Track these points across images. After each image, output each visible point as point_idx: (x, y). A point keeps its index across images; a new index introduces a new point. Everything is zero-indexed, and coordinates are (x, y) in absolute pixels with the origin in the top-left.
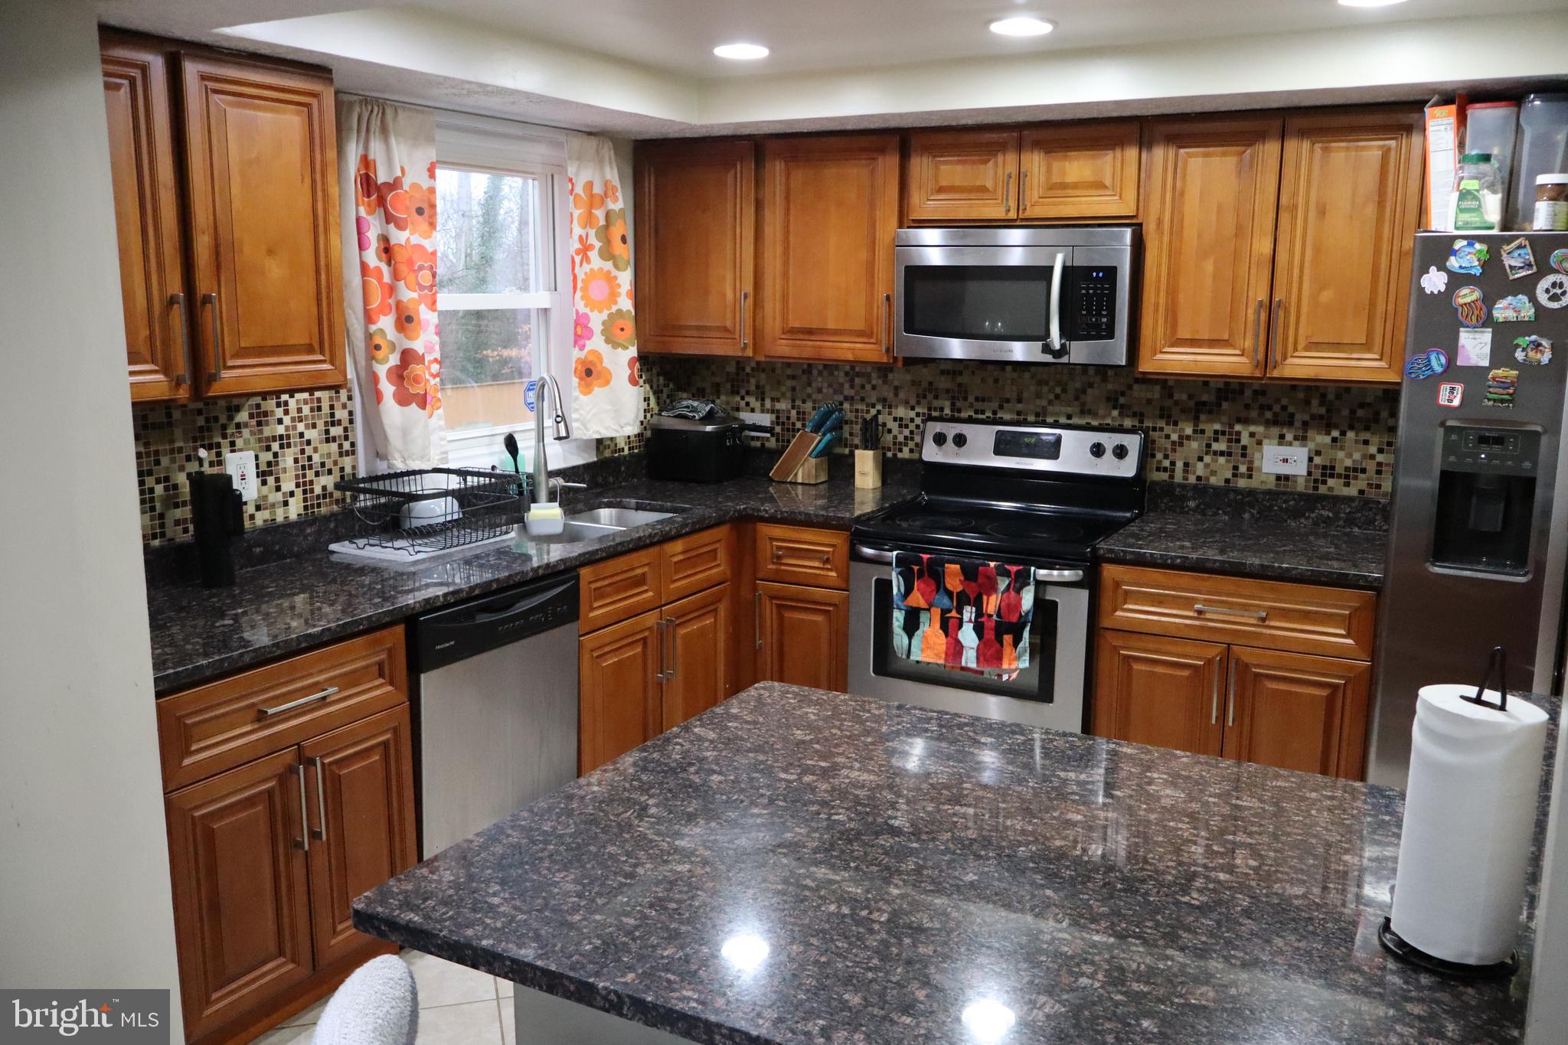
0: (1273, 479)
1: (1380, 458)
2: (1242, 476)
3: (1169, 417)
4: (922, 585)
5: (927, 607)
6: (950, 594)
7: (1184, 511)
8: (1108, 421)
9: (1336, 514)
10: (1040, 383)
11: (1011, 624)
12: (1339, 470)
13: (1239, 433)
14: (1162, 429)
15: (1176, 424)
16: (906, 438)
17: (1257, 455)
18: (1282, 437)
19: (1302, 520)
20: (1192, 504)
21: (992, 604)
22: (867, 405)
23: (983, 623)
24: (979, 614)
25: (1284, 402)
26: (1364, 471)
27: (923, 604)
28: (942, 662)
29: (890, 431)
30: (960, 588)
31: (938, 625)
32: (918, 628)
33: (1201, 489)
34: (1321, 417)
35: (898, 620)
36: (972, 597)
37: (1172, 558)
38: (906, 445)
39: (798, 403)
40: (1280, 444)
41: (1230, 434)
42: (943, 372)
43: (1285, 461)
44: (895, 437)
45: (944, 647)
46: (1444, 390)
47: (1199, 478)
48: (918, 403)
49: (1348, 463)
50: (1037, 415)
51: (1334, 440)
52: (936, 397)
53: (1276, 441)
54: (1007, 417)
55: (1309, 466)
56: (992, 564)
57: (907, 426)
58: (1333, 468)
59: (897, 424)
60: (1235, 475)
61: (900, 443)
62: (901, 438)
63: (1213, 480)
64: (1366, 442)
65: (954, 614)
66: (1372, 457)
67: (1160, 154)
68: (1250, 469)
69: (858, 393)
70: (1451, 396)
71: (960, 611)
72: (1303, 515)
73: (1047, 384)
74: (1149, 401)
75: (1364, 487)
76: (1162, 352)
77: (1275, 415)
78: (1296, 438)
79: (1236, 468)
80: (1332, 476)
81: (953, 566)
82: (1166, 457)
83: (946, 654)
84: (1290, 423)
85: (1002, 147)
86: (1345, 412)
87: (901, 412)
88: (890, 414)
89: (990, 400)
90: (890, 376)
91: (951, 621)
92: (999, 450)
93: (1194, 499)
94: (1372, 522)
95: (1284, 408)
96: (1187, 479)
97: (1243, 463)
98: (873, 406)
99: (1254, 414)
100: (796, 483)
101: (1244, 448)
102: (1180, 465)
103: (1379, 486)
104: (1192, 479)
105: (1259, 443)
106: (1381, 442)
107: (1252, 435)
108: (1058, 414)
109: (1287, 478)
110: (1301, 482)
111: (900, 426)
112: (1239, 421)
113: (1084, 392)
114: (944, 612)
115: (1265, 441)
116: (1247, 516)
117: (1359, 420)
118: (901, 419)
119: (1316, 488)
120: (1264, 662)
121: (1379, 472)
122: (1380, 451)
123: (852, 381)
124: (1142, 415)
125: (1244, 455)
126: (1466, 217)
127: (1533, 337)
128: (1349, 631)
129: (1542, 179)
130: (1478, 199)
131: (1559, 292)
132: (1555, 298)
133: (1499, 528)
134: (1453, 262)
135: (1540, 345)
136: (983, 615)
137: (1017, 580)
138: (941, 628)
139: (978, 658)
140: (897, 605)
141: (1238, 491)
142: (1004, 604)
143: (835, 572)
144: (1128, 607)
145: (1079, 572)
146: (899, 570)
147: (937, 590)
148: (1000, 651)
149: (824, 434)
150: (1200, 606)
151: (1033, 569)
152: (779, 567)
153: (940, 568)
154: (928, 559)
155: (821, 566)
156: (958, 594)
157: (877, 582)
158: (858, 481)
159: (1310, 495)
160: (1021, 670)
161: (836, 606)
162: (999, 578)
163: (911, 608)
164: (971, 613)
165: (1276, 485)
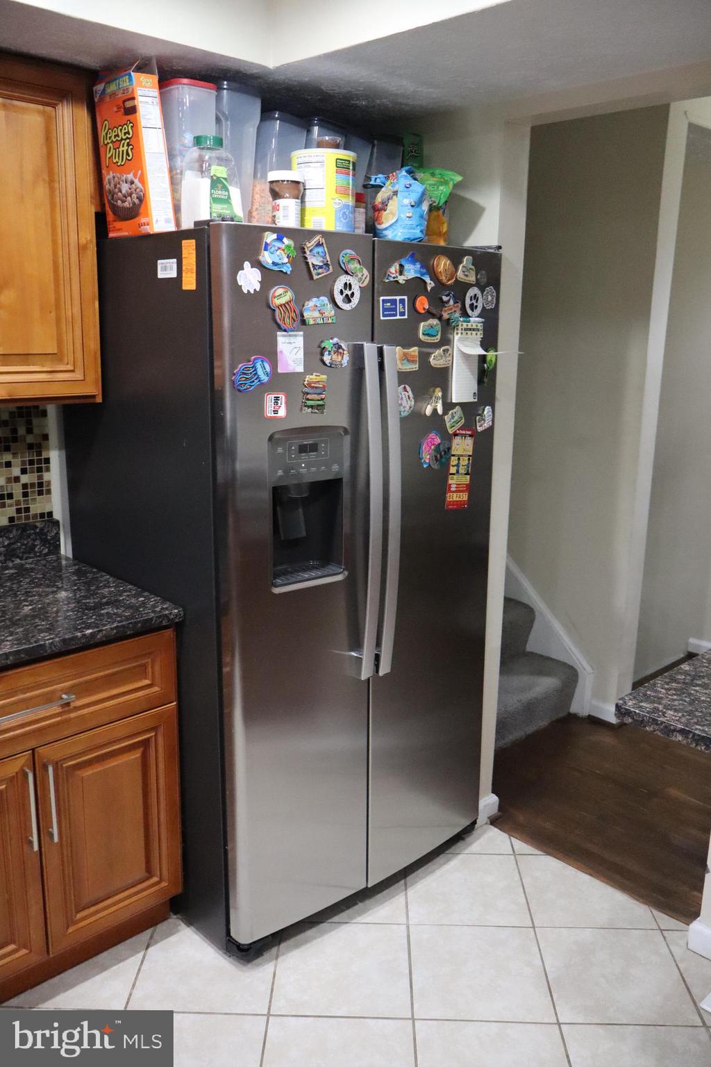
1: (25, 479)
26: (10, 496)
46: (269, 399)
64: (8, 464)
66: (17, 479)
70: (277, 408)
75: (14, 514)
94: (31, 549)
103: (28, 510)
106: (23, 463)
121: (25, 495)
122: (24, 471)
126: (220, 209)
127: (335, 340)
128: (153, 679)
129: (274, 175)
130: (227, 190)
131: (349, 293)
132: (348, 299)
133: (304, 534)
134: (267, 258)
135: (340, 347)
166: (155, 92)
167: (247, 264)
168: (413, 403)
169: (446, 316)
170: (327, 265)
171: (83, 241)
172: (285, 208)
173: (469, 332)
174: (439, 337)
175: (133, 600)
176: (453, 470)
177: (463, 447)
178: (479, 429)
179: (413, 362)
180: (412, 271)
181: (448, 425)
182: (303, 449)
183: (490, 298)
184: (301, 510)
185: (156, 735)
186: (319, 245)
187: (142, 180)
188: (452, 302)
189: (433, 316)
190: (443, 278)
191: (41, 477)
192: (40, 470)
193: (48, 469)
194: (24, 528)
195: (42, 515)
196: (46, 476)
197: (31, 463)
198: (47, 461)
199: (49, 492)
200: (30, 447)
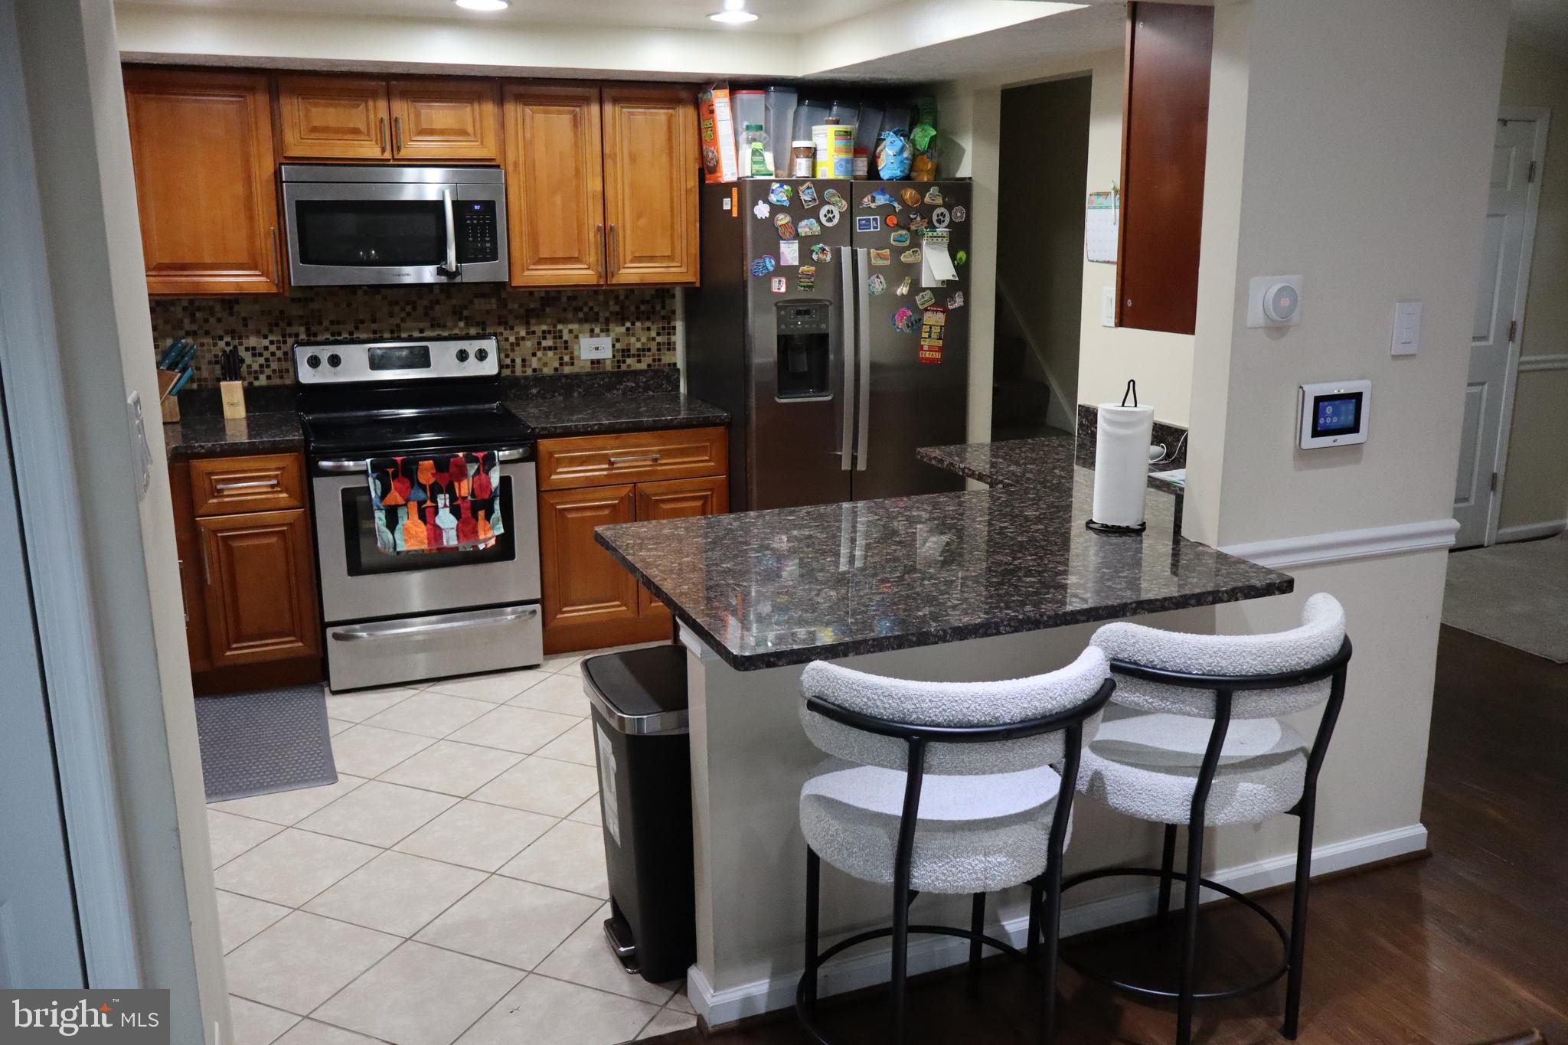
0: (589, 364)
1: (659, 339)
2: (567, 364)
3: (506, 323)
4: (399, 485)
5: (404, 502)
6: (423, 487)
7: (529, 398)
8: (456, 331)
9: (637, 384)
10: (391, 304)
11: (484, 500)
12: (633, 351)
13: (561, 331)
14: (501, 334)
15: (512, 328)
16: (261, 366)
17: (576, 347)
18: (592, 331)
19: (615, 392)
20: (534, 391)
21: (464, 488)
22: (214, 338)
23: (459, 506)
24: (453, 498)
25: (591, 304)
26: (649, 350)
27: (401, 501)
28: (425, 547)
29: (243, 361)
30: (432, 481)
31: (416, 516)
32: (398, 522)
33: (538, 379)
34: (617, 313)
35: (380, 519)
36: (444, 485)
37: (591, 426)
38: (262, 372)
40: (591, 336)
41: (555, 332)
42: (293, 300)
43: (597, 349)
44: (249, 366)
45: (426, 533)
46: (775, 282)
47: (534, 370)
48: (271, 331)
49: (639, 345)
50: (392, 332)
51: (628, 329)
52: (289, 324)
53: (588, 335)
54: (364, 336)
55: (613, 351)
56: (461, 454)
57: (261, 355)
58: (629, 350)
59: (250, 353)
60: (561, 364)
61: (256, 372)
62: (256, 367)
63: (547, 371)
64: (649, 329)
65: (429, 503)
66: (654, 339)
67: (512, 109)
68: (572, 358)
69: (201, 327)
70: (779, 286)
71: (434, 499)
72: (615, 388)
73: (397, 303)
74: (488, 312)
75: (651, 362)
76: (528, 270)
77: (586, 314)
78: (602, 331)
79: (561, 359)
80: (629, 356)
81: (426, 463)
82: (507, 356)
83: (428, 539)
84: (596, 320)
85: (374, 95)
86: (633, 308)
87: (253, 341)
88: (241, 344)
89: (344, 323)
90: (236, 308)
91: (427, 510)
92: (375, 366)
93: (536, 387)
94: (660, 386)
95: (591, 309)
96: (525, 372)
97: (567, 354)
98: (221, 338)
99: (570, 315)
102: (518, 361)
103: (660, 360)
104: (529, 372)
105: (577, 337)
106: (658, 328)
107: (571, 331)
108: (411, 330)
109: (598, 362)
110: (608, 363)
111: (254, 355)
112: (560, 321)
113: (432, 308)
114: (420, 503)
115: (580, 335)
116: (576, 394)
117: (643, 312)
118: (254, 348)
119: (619, 367)
120: (660, 490)
121: (659, 350)
122: (658, 334)
123: (193, 315)
124: (484, 323)
125: (566, 348)
126: (756, 167)
127: (821, 245)
128: (711, 457)
129: (797, 144)
130: (763, 156)
131: (831, 216)
132: (830, 220)
133: (806, 369)
134: (773, 198)
135: (824, 250)
136: (456, 499)
137: (484, 463)
138: (420, 518)
139: (458, 536)
140: (378, 506)
141: (567, 376)
142: (475, 485)
143: (287, 492)
144: (559, 470)
145: (521, 450)
146: (375, 475)
147: (412, 488)
148: (476, 526)
149: (183, 371)
150: (612, 459)
151: (496, 452)
152: (221, 500)
153: (414, 467)
154: (402, 460)
155: (270, 490)
156: (430, 486)
157: (345, 491)
158: (228, 412)
159: (618, 372)
160: (497, 537)
161: (290, 524)
162: (468, 465)
163: (390, 506)
164: (445, 499)
165: (593, 368)
166: (727, 100)
167: (760, 202)
168: (885, 286)
169: (913, 228)
170: (815, 200)
171: (689, 187)
172: (800, 164)
173: (935, 239)
174: (908, 242)
176: (925, 335)
177: (935, 320)
178: (950, 307)
179: (887, 259)
180: (881, 200)
181: (918, 303)
182: (799, 313)
183: (959, 214)
184: (805, 354)
185: (712, 494)
186: (808, 188)
187: (717, 151)
188: (919, 219)
189: (903, 228)
190: (909, 203)
191: (669, 339)
192: (669, 334)
193: (674, 334)
194: (656, 372)
195: (669, 365)
196: (673, 338)
197: (663, 328)
198: (674, 328)
199: (674, 349)
200: (663, 318)
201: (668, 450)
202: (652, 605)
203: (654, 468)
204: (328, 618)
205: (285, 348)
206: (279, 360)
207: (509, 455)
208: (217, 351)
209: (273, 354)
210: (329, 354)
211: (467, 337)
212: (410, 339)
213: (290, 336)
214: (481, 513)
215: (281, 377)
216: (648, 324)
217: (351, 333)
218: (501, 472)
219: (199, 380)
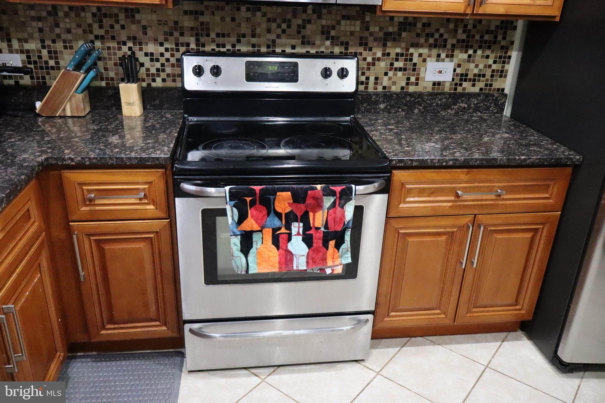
0: (431, 85)
1: (494, 67)
3: (366, 44)
4: (255, 213)
5: (259, 229)
6: (279, 215)
7: (377, 112)
8: (323, 49)
9: (469, 106)
10: (271, 21)
11: (336, 232)
12: (470, 76)
13: (412, 54)
14: (361, 54)
15: (370, 49)
16: (158, 70)
17: (423, 69)
18: (439, 56)
19: (449, 111)
20: (382, 106)
21: (318, 219)
22: (118, 43)
23: (311, 235)
24: (307, 227)
25: (442, 31)
26: (484, 76)
27: (256, 227)
28: (276, 270)
29: (142, 65)
30: (288, 210)
31: (270, 242)
32: (252, 247)
33: (387, 95)
34: (463, 41)
35: (235, 245)
36: (299, 215)
37: (446, 162)
38: (158, 76)
39: (48, 42)
40: (437, 61)
41: (406, 55)
43: (440, 72)
44: (148, 70)
45: (277, 259)
47: (384, 88)
48: (166, 40)
49: (476, 71)
50: (268, 47)
51: (470, 56)
52: (182, 35)
53: (435, 59)
54: (244, 49)
55: (454, 75)
56: (319, 187)
57: (157, 60)
58: (467, 75)
59: (148, 58)
60: (407, 84)
61: (153, 75)
62: (153, 71)
63: (394, 89)
64: (488, 57)
65: (283, 231)
66: (490, 66)
68: (417, 79)
69: (108, 33)
71: (288, 227)
72: (450, 108)
73: (274, 20)
74: (352, 34)
75: (484, 87)
77: (436, 40)
78: (447, 56)
79: (408, 79)
80: (466, 80)
81: (284, 194)
83: (279, 263)
84: (445, 46)
86: (477, 37)
87: (151, 48)
88: (141, 49)
89: (228, 35)
90: (137, 16)
91: (281, 236)
92: (250, 78)
93: (384, 102)
94: (488, 108)
95: (441, 36)
96: (376, 89)
97: (413, 75)
98: (125, 44)
99: (422, 40)
100: (64, 117)
101: (415, 65)
102: (372, 79)
103: (491, 85)
104: (380, 89)
105: (424, 60)
106: (496, 57)
107: (420, 55)
108: (285, 45)
109: (439, 83)
110: (447, 85)
111: (152, 60)
112: (413, 45)
113: (304, 27)
114: (274, 230)
115: (428, 59)
116: (416, 111)
117: (486, 42)
118: (152, 54)
119: (456, 89)
121: (492, 76)
122: (495, 62)
124: (347, 43)
125: (414, 70)
128: (551, 195)
136: (310, 228)
137: (340, 198)
138: (273, 243)
139: (307, 263)
140: (233, 232)
141: (411, 95)
142: (329, 218)
143: (154, 204)
144: (408, 200)
145: (376, 184)
146: (233, 203)
147: (268, 214)
148: (325, 254)
149: (87, 71)
150: (460, 192)
151: (353, 186)
152: (92, 208)
153: (272, 197)
154: (260, 190)
155: (138, 201)
156: (286, 214)
157: (205, 212)
158: (126, 110)
159: (455, 94)
160: (344, 265)
161: (157, 232)
162: (325, 198)
163: (245, 231)
164: (299, 228)
165: (433, 89)
175: (550, 146)
185: (543, 228)
191: (503, 67)
192: (504, 62)
193: (509, 63)
194: (487, 95)
195: (498, 90)
196: (507, 67)
197: (500, 57)
198: (510, 57)
199: (506, 76)
200: (502, 48)
201: (513, 186)
202: (468, 315)
203: (496, 202)
204: (186, 316)
205: (178, 55)
206: (173, 65)
207: (365, 189)
208: (120, 54)
209: (168, 60)
210: (212, 65)
211: (332, 56)
212: (283, 54)
213: (182, 45)
214: (332, 243)
215: (174, 81)
216: (488, 52)
217: (234, 46)
218: (355, 203)
219: (107, 79)
